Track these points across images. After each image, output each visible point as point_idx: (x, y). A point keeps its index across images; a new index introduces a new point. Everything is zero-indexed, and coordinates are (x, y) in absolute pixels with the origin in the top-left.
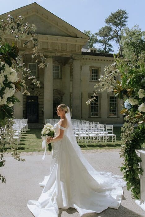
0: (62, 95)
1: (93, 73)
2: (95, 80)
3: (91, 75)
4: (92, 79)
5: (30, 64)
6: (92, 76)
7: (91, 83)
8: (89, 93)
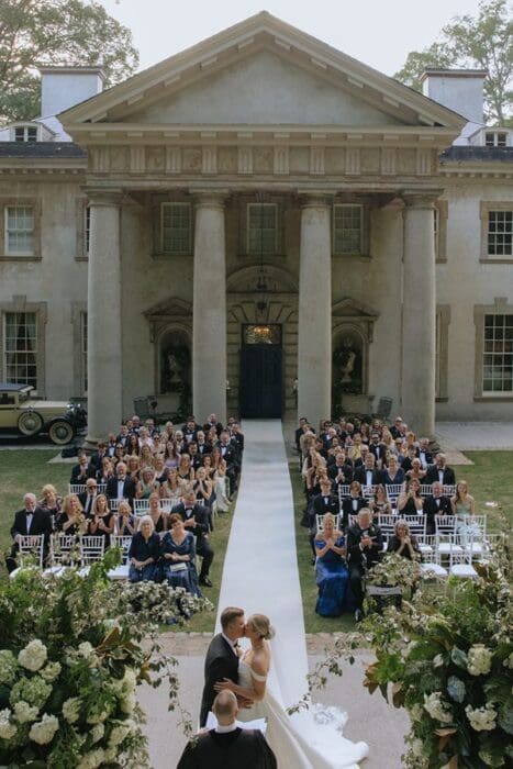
0: (371, 319)
1: (492, 227)
2: (500, 252)
3: (487, 232)
4: (491, 251)
5: (251, 208)
6: (491, 238)
7: (483, 266)
8: (475, 306)
